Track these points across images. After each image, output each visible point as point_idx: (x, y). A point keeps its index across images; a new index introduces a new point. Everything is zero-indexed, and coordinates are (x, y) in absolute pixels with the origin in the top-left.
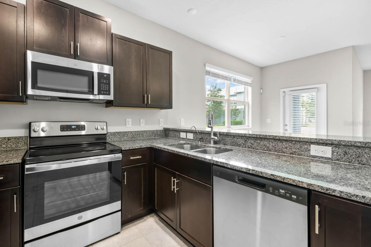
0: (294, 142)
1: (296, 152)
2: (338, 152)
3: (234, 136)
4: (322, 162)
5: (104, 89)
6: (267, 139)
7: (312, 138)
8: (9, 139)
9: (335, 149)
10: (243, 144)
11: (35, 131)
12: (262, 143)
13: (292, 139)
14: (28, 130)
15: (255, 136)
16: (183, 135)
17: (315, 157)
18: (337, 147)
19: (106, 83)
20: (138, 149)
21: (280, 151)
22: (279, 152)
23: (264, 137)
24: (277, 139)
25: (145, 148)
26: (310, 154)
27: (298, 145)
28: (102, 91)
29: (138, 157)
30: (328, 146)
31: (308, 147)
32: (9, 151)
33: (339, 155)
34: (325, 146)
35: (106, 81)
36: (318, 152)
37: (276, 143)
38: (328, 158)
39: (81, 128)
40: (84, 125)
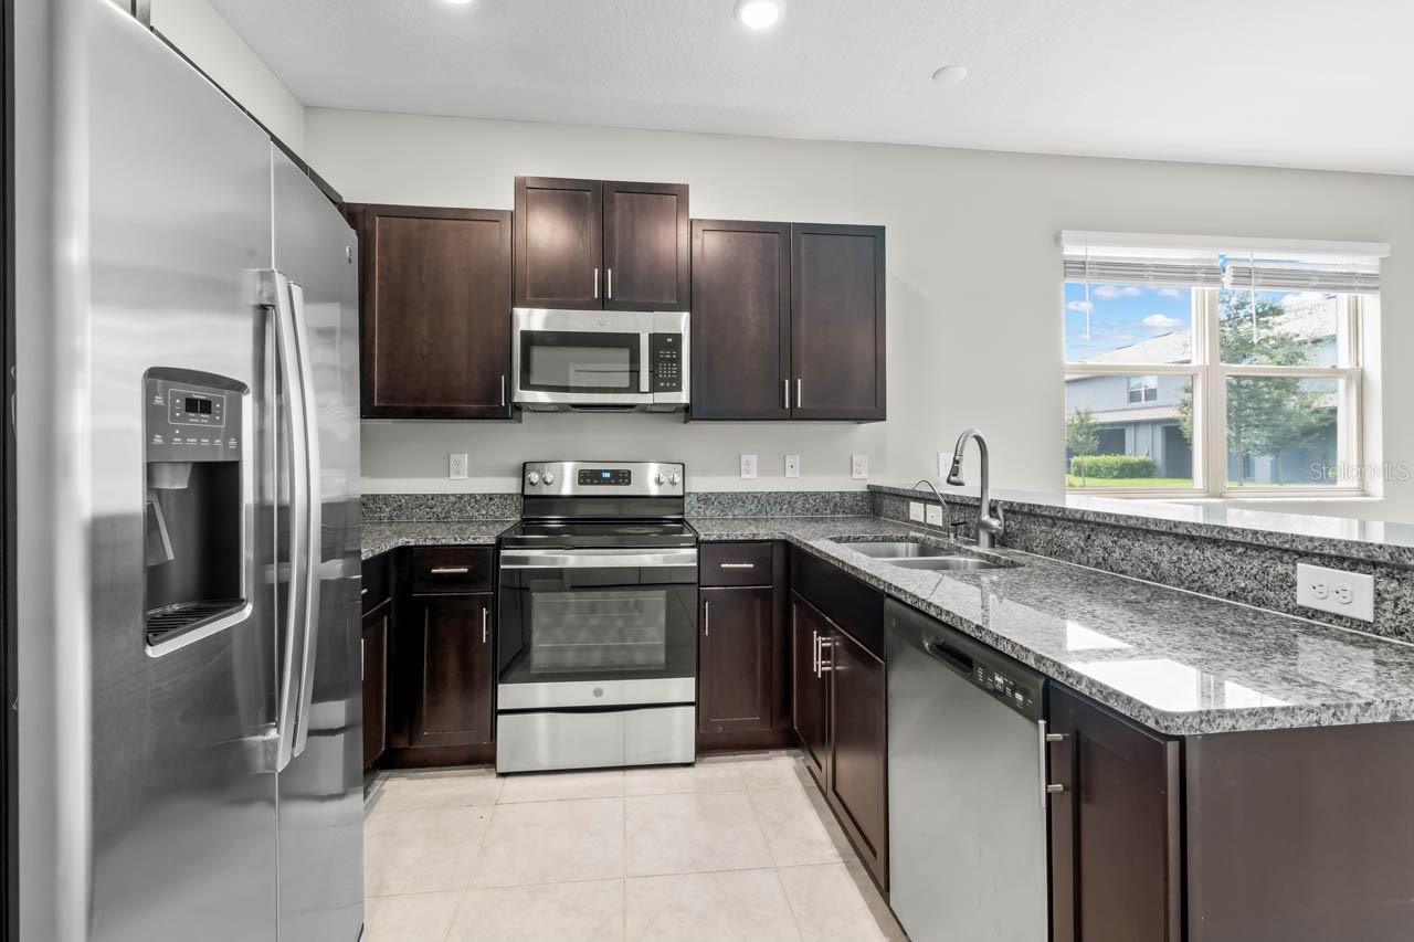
0: (1240, 550)
1: (1249, 588)
2: (1398, 599)
3: (1052, 518)
4: (1340, 638)
5: (667, 374)
6: (1148, 531)
7: (1297, 536)
8: (491, 497)
9: (1389, 583)
10: (1079, 551)
11: (546, 483)
12: (1137, 549)
13: (1231, 537)
14: (521, 479)
15: (1113, 521)
16: (916, 511)
17: (1316, 613)
18: (1393, 578)
19: (672, 360)
20: (744, 541)
21: (1193, 581)
22: (1192, 589)
23: (1138, 525)
24: (1184, 537)
25: (768, 541)
26: (1295, 601)
27: (1256, 562)
28: (663, 380)
29: (745, 565)
30: (1360, 572)
31: (1290, 572)
32: (491, 523)
33: (1403, 613)
34: (1351, 570)
35: (672, 355)
36: (1323, 596)
37: (1181, 548)
38: (1360, 621)
39: (624, 478)
40: (630, 472)
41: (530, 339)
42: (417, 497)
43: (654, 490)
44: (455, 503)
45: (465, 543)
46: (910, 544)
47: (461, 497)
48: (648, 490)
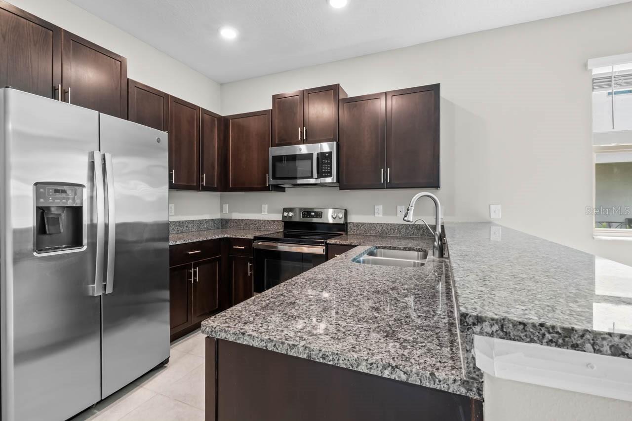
5: (326, 170)
8: (274, 221)
11: (290, 216)
19: (328, 164)
28: (324, 173)
35: (328, 161)
39: (319, 215)
40: (322, 212)
41: (275, 159)
42: (251, 220)
43: (331, 221)
44: (262, 223)
45: (244, 238)
46: (420, 253)
47: (264, 221)
48: (328, 220)
